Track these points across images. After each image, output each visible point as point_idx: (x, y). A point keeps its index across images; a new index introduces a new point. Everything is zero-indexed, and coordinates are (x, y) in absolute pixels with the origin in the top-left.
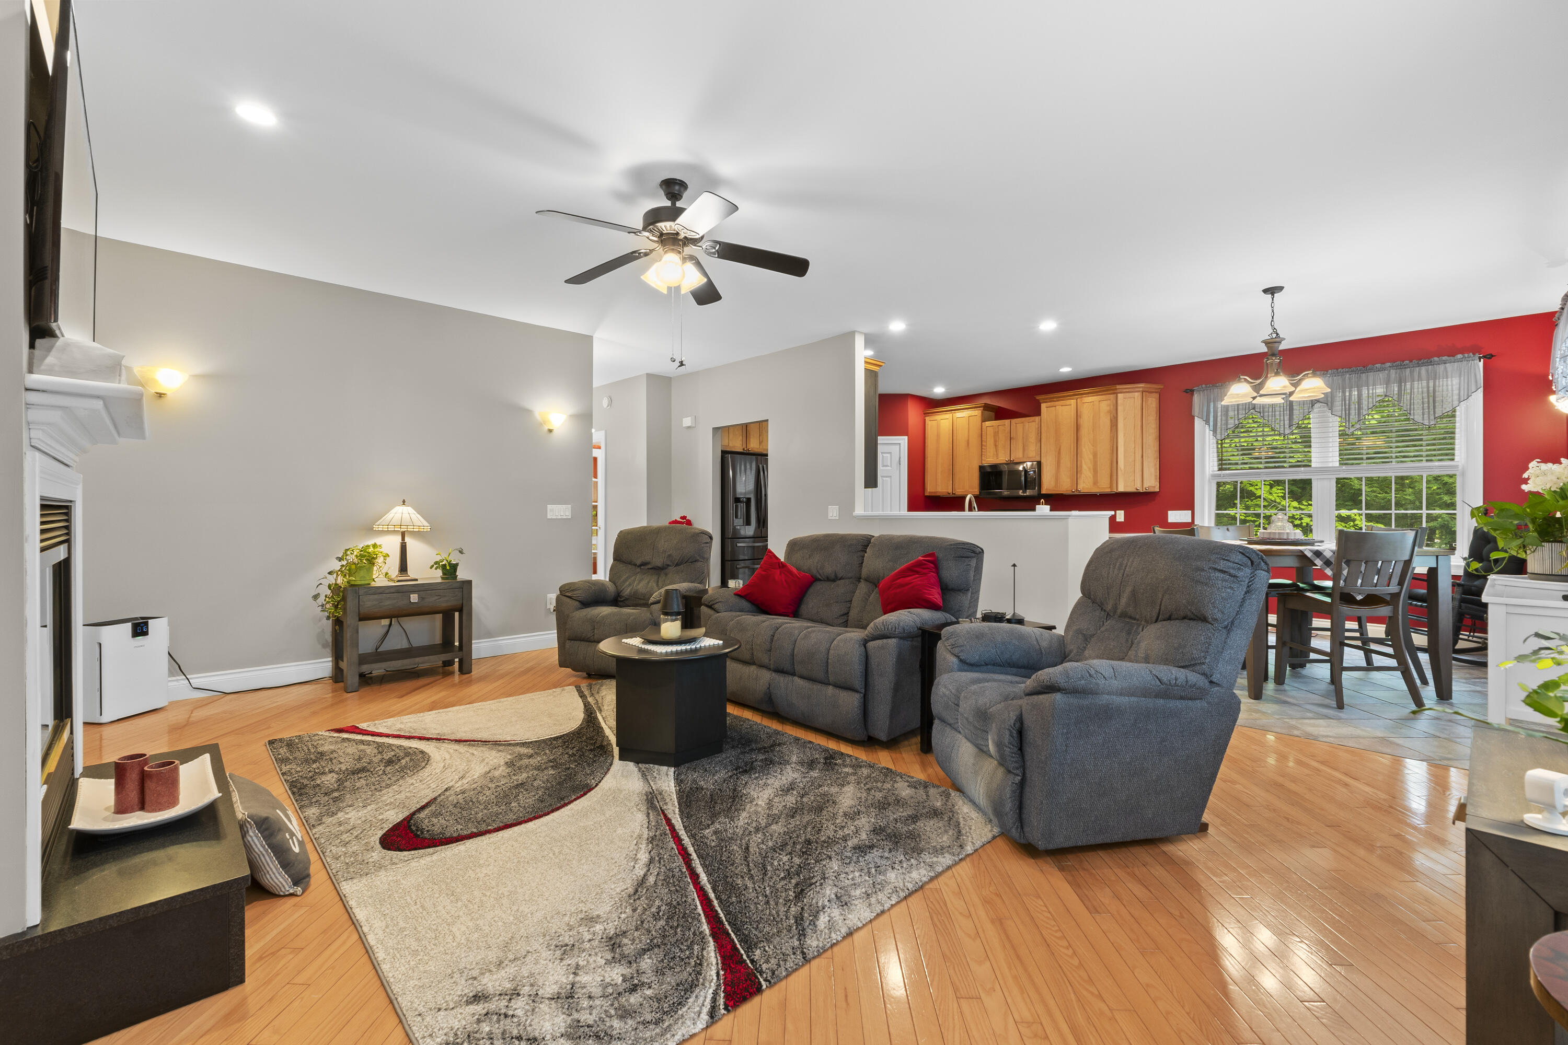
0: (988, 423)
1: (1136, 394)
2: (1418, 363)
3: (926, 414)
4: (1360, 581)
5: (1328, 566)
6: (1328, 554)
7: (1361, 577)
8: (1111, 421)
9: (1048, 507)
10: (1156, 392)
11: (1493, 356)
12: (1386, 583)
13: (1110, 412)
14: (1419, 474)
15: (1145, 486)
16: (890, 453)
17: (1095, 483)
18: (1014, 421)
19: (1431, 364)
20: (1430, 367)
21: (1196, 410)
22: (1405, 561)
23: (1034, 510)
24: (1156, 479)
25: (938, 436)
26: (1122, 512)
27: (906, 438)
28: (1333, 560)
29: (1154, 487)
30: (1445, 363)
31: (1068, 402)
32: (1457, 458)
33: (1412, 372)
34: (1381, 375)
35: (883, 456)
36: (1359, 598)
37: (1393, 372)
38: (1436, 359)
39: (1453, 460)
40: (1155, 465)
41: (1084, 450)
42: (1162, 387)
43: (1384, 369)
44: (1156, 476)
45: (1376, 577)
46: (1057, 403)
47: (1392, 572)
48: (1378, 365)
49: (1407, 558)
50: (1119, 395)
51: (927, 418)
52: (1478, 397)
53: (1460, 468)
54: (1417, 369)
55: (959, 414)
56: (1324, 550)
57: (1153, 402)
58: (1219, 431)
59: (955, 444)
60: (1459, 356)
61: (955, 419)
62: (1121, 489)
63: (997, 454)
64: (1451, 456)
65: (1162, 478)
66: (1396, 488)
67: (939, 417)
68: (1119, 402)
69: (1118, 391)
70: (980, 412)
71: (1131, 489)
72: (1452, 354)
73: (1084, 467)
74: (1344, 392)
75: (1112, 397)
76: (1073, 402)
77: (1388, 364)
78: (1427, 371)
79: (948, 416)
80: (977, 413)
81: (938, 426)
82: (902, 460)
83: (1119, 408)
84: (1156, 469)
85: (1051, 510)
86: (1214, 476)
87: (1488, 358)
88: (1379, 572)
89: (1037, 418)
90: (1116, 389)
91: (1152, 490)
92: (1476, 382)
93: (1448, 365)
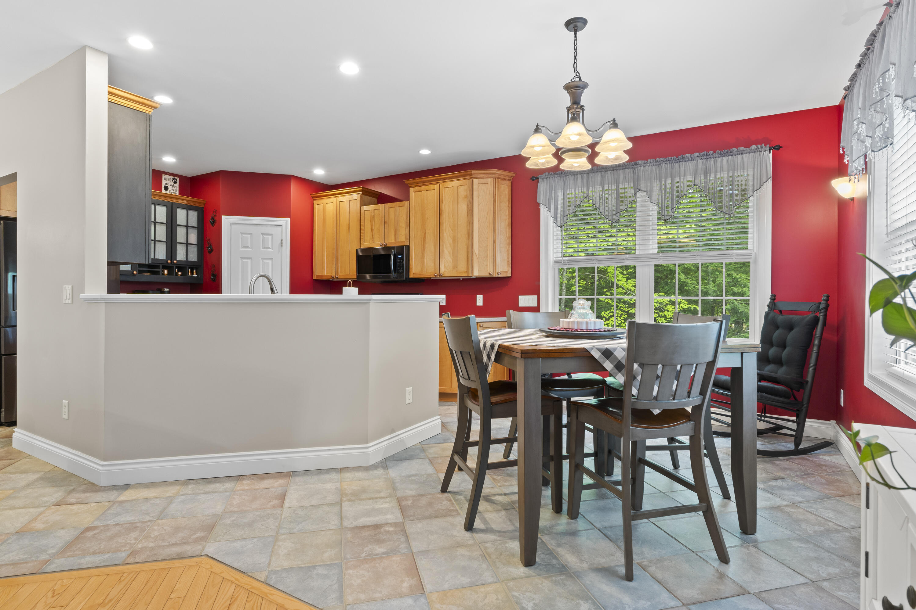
0: (365, 208)
1: (490, 180)
2: (720, 153)
3: (315, 198)
4: (656, 388)
5: (620, 371)
6: (621, 355)
7: (657, 382)
8: (468, 206)
9: (356, 289)
10: (508, 180)
11: (780, 147)
12: (686, 394)
13: (466, 197)
14: (721, 261)
15: (497, 271)
16: (272, 235)
17: (455, 267)
18: (387, 205)
19: (730, 154)
20: (730, 157)
21: (541, 197)
22: (708, 363)
23: (341, 293)
24: (508, 264)
25: (324, 220)
26: (482, 296)
27: (288, 220)
28: (624, 362)
29: (506, 272)
30: (742, 154)
31: (431, 187)
32: (750, 246)
33: (715, 163)
34: (690, 165)
35: (264, 238)
36: (656, 412)
37: (700, 162)
38: (735, 149)
39: (747, 249)
40: (508, 250)
41: (445, 235)
42: (514, 175)
43: (692, 159)
44: (508, 261)
45: (676, 382)
46: (423, 188)
47: (694, 375)
48: (688, 155)
49: (710, 359)
50: (475, 180)
51: (315, 202)
52: (768, 186)
53: (753, 255)
54: (720, 159)
55: (341, 198)
56: (615, 349)
57: (505, 189)
58: (559, 219)
59: (338, 228)
60: (754, 147)
61: (338, 202)
62: (476, 273)
63: (373, 239)
64: (744, 245)
65: (514, 263)
66: (702, 276)
67: (325, 201)
68: (474, 187)
69: (473, 176)
70: (359, 196)
71: (485, 274)
72: (748, 146)
73: (446, 252)
74: (660, 181)
75: (468, 182)
76: (436, 186)
77: (696, 154)
78: (728, 161)
79: (333, 200)
80: (356, 196)
81: (324, 209)
82: (284, 241)
83: (474, 193)
84: (508, 255)
85: (360, 293)
86: (557, 262)
87: (776, 149)
88: (678, 376)
89: (406, 203)
90: (471, 174)
91: (503, 275)
92: (767, 172)
93: (744, 155)
